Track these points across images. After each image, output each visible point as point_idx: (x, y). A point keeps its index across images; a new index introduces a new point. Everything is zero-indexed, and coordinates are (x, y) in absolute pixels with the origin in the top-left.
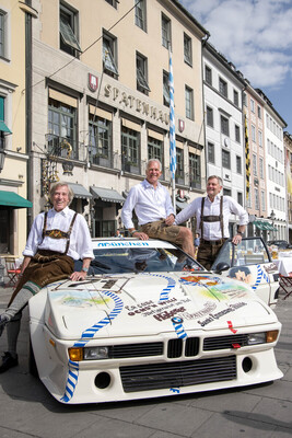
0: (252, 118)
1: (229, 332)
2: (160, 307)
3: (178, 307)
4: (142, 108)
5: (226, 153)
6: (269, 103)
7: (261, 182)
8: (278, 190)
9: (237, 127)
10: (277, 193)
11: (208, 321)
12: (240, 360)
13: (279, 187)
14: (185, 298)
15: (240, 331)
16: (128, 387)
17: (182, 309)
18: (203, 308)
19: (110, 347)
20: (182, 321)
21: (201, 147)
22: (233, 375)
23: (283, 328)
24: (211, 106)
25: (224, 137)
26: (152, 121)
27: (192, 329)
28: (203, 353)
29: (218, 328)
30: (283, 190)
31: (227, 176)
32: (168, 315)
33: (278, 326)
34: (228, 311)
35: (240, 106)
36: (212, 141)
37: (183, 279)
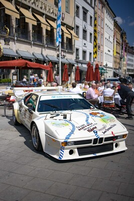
0: (99, 12)
1: (112, 135)
2: (88, 127)
3: (94, 127)
4: (43, 6)
5: (85, 31)
6: (108, 4)
7: (101, 47)
8: (109, 51)
9: (91, 17)
10: (108, 53)
11: (105, 132)
12: (114, 144)
13: (110, 50)
14: (95, 123)
15: (116, 135)
16: (80, 154)
17: (95, 128)
18: (102, 127)
19: (75, 142)
20: (97, 132)
21: (72, 29)
22: (112, 149)
23: (129, 133)
24: (79, 5)
25: (84, 22)
26: (48, 14)
27: (101, 135)
28: (104, 142)
29: (109, 134)
30: (112, 51)
31: (85, 44)
32: (92, 130)
33: (127, 132)
34: (111, 128)
35: (93, 6)
36: (78, 25)
37: (91, 114)
